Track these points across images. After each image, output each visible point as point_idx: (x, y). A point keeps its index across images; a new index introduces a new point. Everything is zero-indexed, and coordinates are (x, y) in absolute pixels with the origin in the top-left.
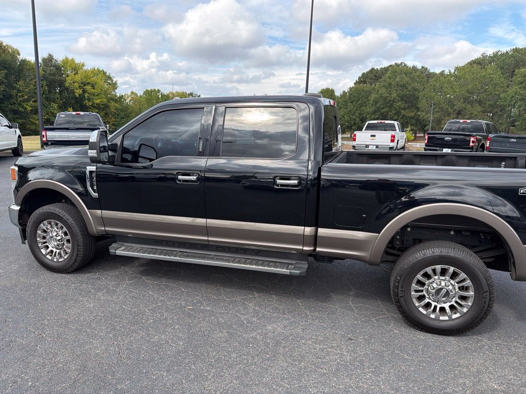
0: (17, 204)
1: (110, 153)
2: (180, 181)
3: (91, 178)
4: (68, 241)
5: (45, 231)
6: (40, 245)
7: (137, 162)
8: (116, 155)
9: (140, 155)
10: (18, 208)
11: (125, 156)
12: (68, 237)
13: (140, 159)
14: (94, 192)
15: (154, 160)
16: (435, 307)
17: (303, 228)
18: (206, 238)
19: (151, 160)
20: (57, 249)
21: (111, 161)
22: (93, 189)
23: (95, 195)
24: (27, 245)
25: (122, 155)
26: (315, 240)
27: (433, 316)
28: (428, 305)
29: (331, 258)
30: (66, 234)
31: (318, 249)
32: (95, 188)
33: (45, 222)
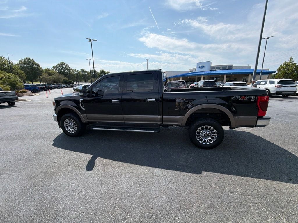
0: (56, 114)
1: (88, 94)
2: (113, 102)
3: (82, 103)
4: (76, 126)
5: (67, 123)
6: (65, 127)
7: (97, 96)
8: (90, 94)
9: (98, 94)
10: (57, 115)
11: (93, 94)
12: (76, 125)
13: (98, 95)
14: (83, 108)
15: (103, 95)
16: (207, 140)
17: (158, 116)
18: (124, 122)
19: (102, 95)
20: (72, 129)
21: (88, 96)
22: (83, 107)
23: (84, 109)
24: (61, 128)
25: (92, 94)
26: (162, 120)
27: (208, 143)
28: (205, 141)
29: (168, 126)
30: (75, 124)
31: (163, 123)
32: (83, 106)
33: (67, 119)
